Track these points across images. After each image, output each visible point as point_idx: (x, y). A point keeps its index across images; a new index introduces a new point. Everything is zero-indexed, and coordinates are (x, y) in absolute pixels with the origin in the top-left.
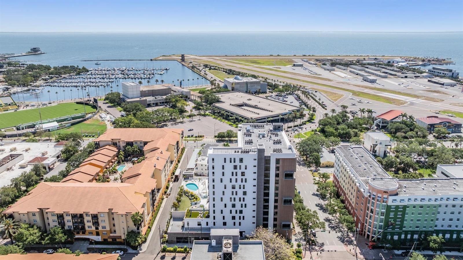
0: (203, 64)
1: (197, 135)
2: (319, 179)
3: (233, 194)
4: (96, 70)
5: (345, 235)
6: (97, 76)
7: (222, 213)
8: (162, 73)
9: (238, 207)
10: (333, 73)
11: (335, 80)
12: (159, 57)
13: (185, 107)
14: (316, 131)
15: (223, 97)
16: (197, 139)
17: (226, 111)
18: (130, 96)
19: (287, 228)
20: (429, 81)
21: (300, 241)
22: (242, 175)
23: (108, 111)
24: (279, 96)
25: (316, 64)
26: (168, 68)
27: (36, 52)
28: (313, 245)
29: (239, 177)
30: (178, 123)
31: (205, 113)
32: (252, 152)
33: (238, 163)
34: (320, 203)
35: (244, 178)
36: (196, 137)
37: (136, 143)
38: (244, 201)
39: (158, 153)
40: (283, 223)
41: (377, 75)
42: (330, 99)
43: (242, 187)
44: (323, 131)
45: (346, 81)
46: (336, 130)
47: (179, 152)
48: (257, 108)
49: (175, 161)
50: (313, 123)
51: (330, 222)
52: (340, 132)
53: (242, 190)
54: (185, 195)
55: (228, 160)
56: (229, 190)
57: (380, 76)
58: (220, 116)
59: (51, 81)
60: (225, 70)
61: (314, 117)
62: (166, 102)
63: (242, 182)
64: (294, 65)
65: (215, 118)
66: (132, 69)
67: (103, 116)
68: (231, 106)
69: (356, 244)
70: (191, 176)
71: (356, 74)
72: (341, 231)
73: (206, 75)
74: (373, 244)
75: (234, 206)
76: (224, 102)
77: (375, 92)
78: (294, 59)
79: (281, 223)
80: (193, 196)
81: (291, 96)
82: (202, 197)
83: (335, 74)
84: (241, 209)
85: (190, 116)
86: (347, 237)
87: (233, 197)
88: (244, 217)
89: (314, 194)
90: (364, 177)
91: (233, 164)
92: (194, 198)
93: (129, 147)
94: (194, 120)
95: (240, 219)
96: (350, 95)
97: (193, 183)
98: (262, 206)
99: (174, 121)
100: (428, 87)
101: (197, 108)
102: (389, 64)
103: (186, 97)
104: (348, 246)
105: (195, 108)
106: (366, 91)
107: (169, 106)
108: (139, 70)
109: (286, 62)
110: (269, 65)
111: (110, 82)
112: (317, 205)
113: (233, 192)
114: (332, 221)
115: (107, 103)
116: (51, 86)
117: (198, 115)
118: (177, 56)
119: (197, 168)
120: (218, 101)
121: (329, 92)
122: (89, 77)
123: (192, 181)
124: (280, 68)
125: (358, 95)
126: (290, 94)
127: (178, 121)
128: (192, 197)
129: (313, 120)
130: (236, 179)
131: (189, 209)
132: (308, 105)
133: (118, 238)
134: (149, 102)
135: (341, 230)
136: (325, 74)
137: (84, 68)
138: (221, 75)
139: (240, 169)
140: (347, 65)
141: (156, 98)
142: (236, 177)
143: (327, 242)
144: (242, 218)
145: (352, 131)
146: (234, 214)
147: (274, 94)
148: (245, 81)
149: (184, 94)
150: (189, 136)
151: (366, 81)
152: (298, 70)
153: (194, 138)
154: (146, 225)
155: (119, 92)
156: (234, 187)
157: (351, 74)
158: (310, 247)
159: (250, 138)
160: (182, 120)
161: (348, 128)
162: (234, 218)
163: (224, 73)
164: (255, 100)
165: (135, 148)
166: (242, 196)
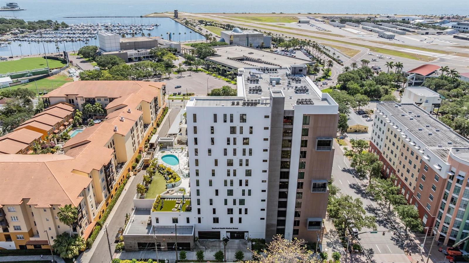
0: (198, 20)
1: (186, 93)
2: (352, 149)
3: (229, 175)
4: (77, 25)
5: (403, 235)
6: (77, 32)
7: (211, 204)
8: (151, 29)
9: (237, 195)
10: (344, 30)
11: (348, 37)
12: (151, 14)
13: (174, 62)
14: (335, 88)
15: (219, 50)
16: (186, 97)
17: (223, 66)
18: (107, 50)
19: (316, 227)
20: (455, 37)
21: (334, 246)
22: (244, 144)
23: (79, 67)
24: (286, 51)
25: (323, 21)
26: (158, 24)
27: (13, 8)
28: (356, 253)
29: (240, 146)
30: (163, 79)
31: (197, 68)
32: (262, 104)
33: (237, 123)
34: (356, 183)
35: (247, 147)
36: (184, 95)
37: (99, 100)
38: (247, 185)
39: (123, 112)
40: (310, 220)
41: (394, 32)
42: (345, 54)
43: (244, 163)
44: (343, 88)
45: (360, 38)
46: (361, 86)
47: (158, 113)
48: (260, 62)
49: (151, 124)
50: (329, 80)
51: (376, 214)
52: (367, 89)
53: (244, 168)
54: (159, 172)
55: (220, 118)
56: (222, 168)
57: (397, 32)
58: (215, 71)
59: (21, 35)
60: (222, 26)
61: (330, 74)
62: (151, 57)
63: (244, 154)
64: (300, 22)
65: (210, 74)
66: (118, 25)
67: (71, 72)
68: (229, 60)
69: (424, 251)
70: (171, 144)
71: (370, 31)
72: (395, 229)
73: (201, 30)
74: (454, 254)
75: (230, 193)
76: (220, 56)
77: (395, 48)
78: (298, 17)
79: (307, 220)
80: (171, 174)
81: (300, 51)
82: (183, 176)
83: (346, 31)
84: (243, 197)
85: (179, 72)
86: (406, 239)
87: (229, 179)
88: (246, 210)
89: (344, 170)
90: (434, 146)
91: (229, 124)
92: (172, 177)
93: (89, 105)
94: (183, 76)
95: (240, 212)
96: (368, 51)
97: (173, 154)
98: (277, 194)
99: (159, 77)
100: (455, 43)
101: (187, 63)
102: (405, 21)
103: (176, 51)
104: (412, 254)
105: (185, 63)
106: (384, 47)
107: (155, 61)
108: (126, 26)
109: (291, 19)
110: (271, 22)
111: (90, 37)
112: (351, 186)
113: (229, 171)
114: (379, 212)
115: (81, 58)
116: (20, 41)
117: (188, 70)
118: (170, 14)
119: (181, 134)
120: (213, 55)
121: (343, 47)
122: (67, 32)
123: (172, 151)
124: (284, 25)
125: (377, 51)
126: (297, 49)
127: (164, 76)
128: (168, 175)
129: (329, 76)
130: (235, 150)
131: (159, 196)
132: (321, 60)
133: (43, 245)
134: (130, 56)
135: (394, 226)
136: (336, 30)
137: (63, 24)
138: (218, 31)
139: (241, 133)
140: (358, 22)
141: (138, 51)
142: (235, 147)
143: (377, 248)
144: (243, 211)
145: (381, 88)
146: (230, 205)
147: (279, 49)
148: (245, 33)
149: (173, 47)
150: (175, 94)
151: (383, 37)
152: (304, 26)
153: (181, 96)
154: (93, 221)
155: (97, 46)
156: (230, 163)
157: (364, 30)
158: (351, 257)
159: (258, 85)
160: (168, 76)
161: (377, 84)
162: (230, 211)
163: (222, 28)
164: (257, 54)
165: (97, 107)
166: (244, 178)
